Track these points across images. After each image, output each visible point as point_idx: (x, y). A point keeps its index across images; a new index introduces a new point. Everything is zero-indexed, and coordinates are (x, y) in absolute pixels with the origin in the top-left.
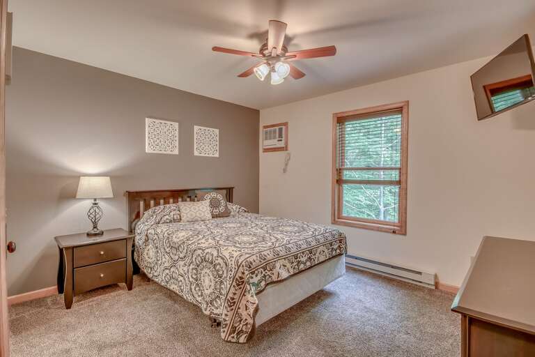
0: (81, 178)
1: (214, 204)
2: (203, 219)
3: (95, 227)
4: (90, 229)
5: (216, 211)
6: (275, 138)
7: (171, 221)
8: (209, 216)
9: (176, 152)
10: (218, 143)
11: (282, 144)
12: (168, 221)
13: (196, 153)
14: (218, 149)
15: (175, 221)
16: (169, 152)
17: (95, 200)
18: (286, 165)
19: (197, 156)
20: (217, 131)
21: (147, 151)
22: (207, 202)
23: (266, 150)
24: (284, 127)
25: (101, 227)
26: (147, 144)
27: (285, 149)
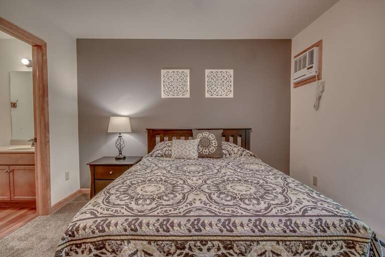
0: (111, 117)
1: (204, 143)
2: (188, 157)
3: (121, 154)
4: (116, 154)
5: (206, 151)
6: (304, 67)
7: (162, 156)
8: (196, 155)
9: (188, 95)
10: (232, 84)
11: (313, 72)
12: (159, 155)
13: (207, 95)
14: (232, 89)
15: (166, 156)
16: (181, 96)
17: (120, 134)
18: (320, 98)
19: (207, 98)
20: (231, 72)
21: (162, 97)
22: (197, 141)
23: (297, 85)
24: (316, 49)
25: (124, 154)
26: (162, 91)
27: (317, 77)
